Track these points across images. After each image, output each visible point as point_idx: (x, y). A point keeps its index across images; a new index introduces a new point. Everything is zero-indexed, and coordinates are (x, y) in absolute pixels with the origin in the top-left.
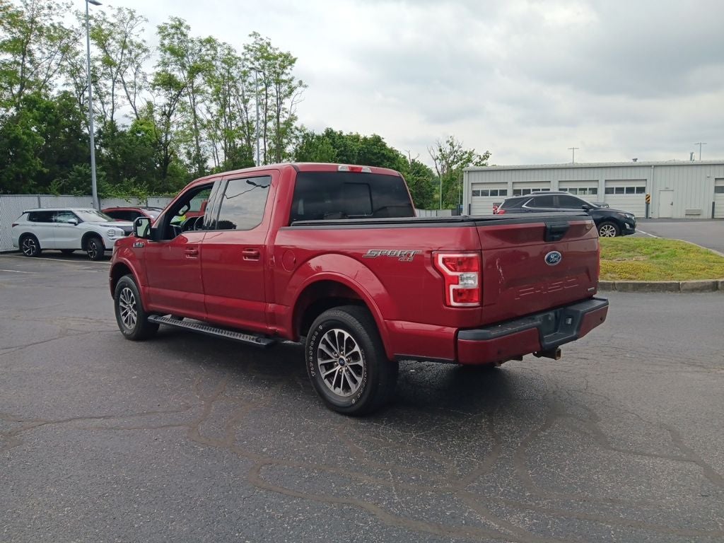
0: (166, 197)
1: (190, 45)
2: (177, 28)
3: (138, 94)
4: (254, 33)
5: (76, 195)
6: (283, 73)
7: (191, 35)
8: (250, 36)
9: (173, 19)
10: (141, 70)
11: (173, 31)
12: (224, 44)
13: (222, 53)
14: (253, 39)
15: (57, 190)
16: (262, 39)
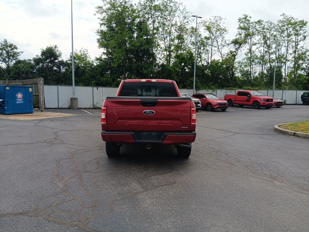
0: (225, 89)
1: (251, 24)
2: (246, 19)
3: (223, 48)
4: (284, 14)
5: (188, 89)
6: (301, 30)
7: (252, 20)
8: (281, 15)
9: (243, 15)
10: (224, 39)
11: (244, 20)
12: (269, 21)
13: (268, 25)
14: (282, 17)
15: (181, 87)
16: (287, 16)
